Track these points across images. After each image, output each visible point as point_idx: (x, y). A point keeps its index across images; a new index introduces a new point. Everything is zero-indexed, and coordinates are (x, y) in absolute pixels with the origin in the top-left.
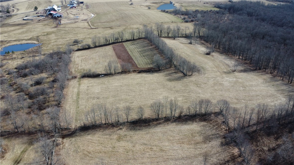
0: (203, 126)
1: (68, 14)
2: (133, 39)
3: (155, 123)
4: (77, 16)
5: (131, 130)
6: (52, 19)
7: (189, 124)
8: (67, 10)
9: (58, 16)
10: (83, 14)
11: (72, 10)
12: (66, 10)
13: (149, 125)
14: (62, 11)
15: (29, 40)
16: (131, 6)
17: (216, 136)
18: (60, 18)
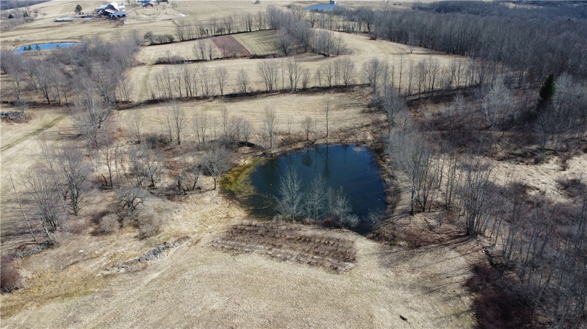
0: (339, 96)
1: (137, 14)
2: (249, 31)
3: (265, 95)
4: (155, 16)
5: (226, 102)
6: (108, 20)
7: (318, 95)
8: (136, 10)
9: (119, 16)
10: (166, 13)
11: (145, 9)
12: (134, 9)
13: (256, 97)
14: (126, 10)
15: (66, 39)
16: (256, 5)
17: (356, 106)
18: (123, 19)
